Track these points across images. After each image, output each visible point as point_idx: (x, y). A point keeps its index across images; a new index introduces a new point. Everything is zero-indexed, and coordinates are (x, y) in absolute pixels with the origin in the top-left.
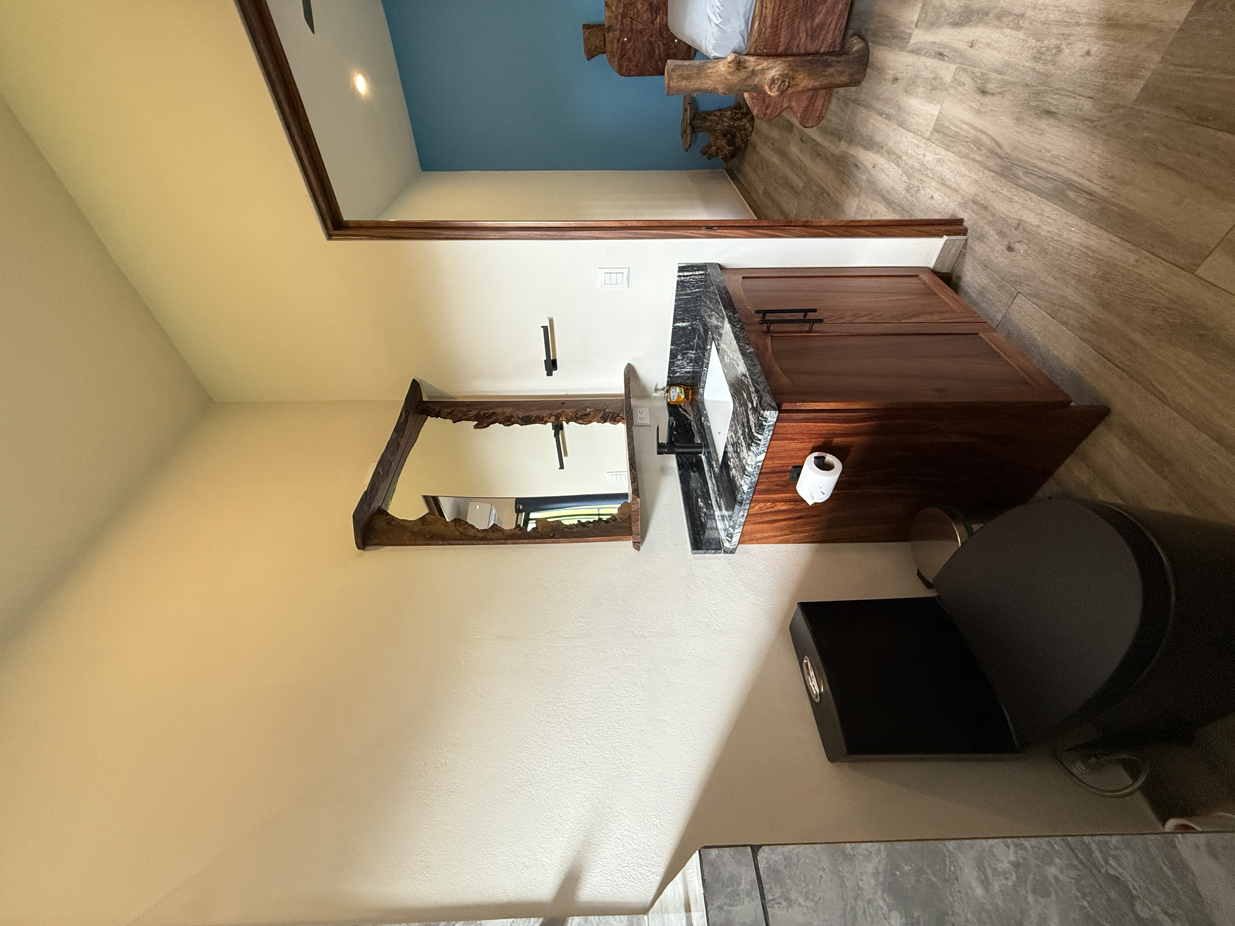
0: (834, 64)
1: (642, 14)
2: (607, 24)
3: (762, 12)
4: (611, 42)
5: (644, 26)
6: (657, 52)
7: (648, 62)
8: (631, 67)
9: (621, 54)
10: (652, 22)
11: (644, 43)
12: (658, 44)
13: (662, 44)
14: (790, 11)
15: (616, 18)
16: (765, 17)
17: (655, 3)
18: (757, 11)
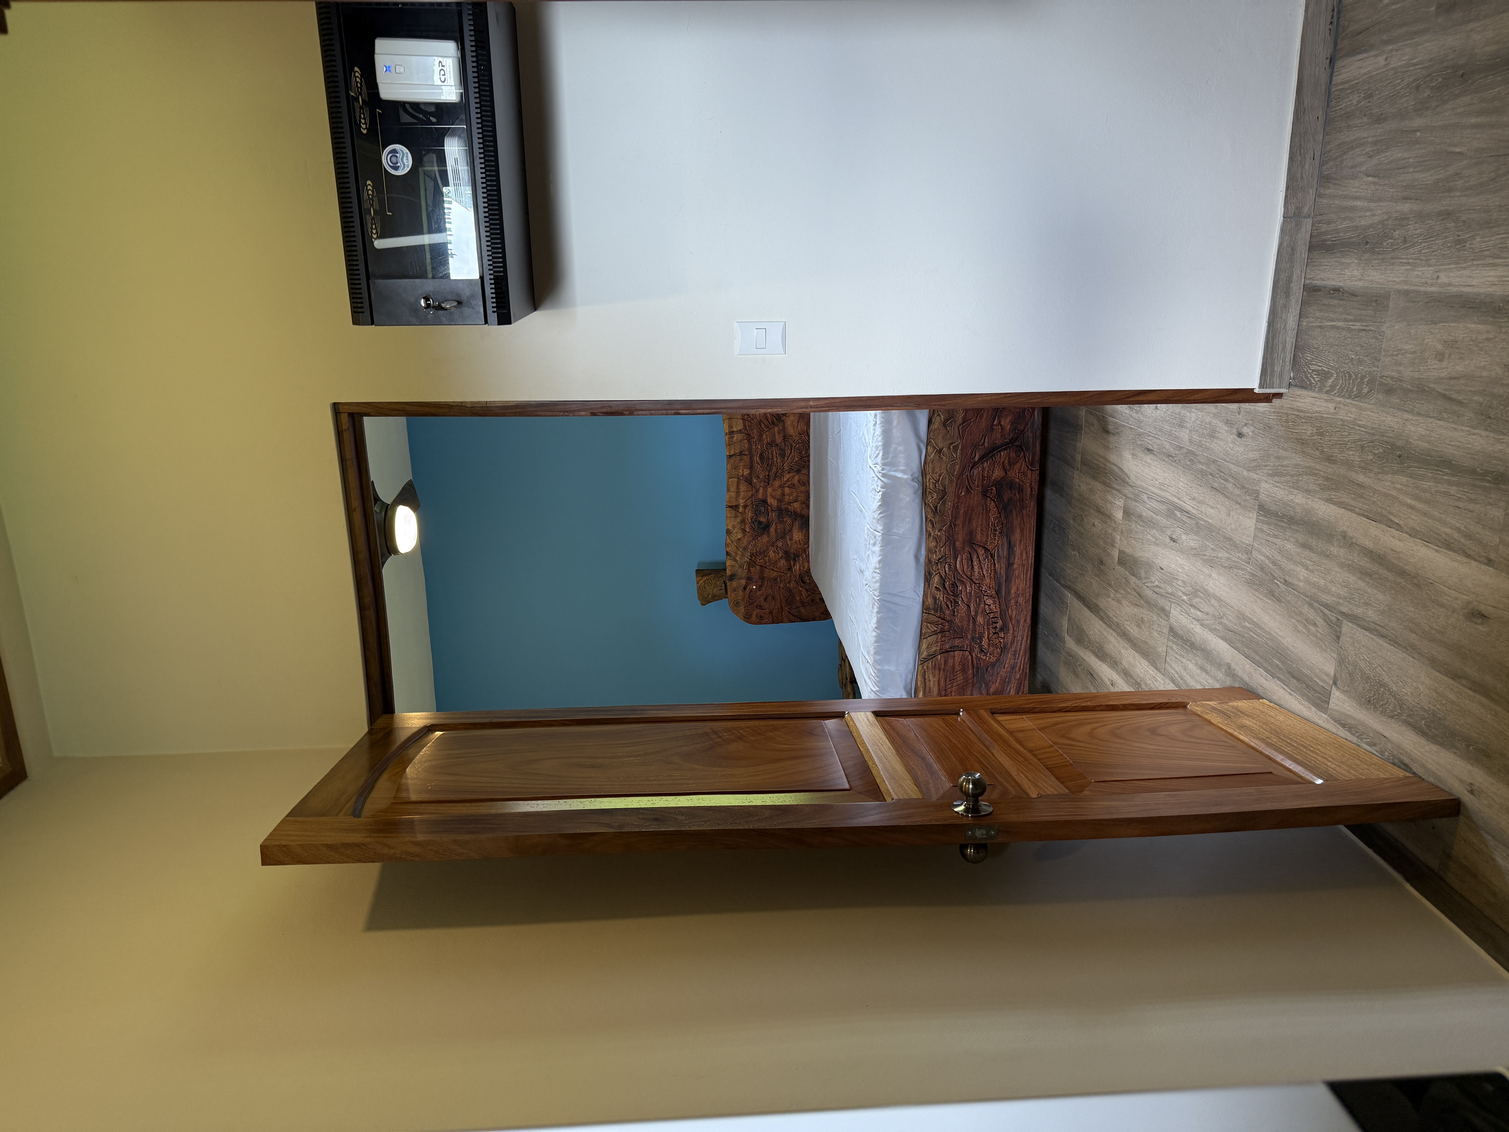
1: (776, 562)
2: (728, 572)
3: (925, 684)
4: (735, 590)
5: (780, 573)
6: (798, 598)
7: (786, 609)
8: (762, 615)
9: (749, 601)
10: (790, 569)
11: (779, 589)
12: (799, 590)
13: (804, 590)
14: (959, 682)
15: (741, 567)
16: (930, 688)
17: (792, 550)
18: (919, 683)
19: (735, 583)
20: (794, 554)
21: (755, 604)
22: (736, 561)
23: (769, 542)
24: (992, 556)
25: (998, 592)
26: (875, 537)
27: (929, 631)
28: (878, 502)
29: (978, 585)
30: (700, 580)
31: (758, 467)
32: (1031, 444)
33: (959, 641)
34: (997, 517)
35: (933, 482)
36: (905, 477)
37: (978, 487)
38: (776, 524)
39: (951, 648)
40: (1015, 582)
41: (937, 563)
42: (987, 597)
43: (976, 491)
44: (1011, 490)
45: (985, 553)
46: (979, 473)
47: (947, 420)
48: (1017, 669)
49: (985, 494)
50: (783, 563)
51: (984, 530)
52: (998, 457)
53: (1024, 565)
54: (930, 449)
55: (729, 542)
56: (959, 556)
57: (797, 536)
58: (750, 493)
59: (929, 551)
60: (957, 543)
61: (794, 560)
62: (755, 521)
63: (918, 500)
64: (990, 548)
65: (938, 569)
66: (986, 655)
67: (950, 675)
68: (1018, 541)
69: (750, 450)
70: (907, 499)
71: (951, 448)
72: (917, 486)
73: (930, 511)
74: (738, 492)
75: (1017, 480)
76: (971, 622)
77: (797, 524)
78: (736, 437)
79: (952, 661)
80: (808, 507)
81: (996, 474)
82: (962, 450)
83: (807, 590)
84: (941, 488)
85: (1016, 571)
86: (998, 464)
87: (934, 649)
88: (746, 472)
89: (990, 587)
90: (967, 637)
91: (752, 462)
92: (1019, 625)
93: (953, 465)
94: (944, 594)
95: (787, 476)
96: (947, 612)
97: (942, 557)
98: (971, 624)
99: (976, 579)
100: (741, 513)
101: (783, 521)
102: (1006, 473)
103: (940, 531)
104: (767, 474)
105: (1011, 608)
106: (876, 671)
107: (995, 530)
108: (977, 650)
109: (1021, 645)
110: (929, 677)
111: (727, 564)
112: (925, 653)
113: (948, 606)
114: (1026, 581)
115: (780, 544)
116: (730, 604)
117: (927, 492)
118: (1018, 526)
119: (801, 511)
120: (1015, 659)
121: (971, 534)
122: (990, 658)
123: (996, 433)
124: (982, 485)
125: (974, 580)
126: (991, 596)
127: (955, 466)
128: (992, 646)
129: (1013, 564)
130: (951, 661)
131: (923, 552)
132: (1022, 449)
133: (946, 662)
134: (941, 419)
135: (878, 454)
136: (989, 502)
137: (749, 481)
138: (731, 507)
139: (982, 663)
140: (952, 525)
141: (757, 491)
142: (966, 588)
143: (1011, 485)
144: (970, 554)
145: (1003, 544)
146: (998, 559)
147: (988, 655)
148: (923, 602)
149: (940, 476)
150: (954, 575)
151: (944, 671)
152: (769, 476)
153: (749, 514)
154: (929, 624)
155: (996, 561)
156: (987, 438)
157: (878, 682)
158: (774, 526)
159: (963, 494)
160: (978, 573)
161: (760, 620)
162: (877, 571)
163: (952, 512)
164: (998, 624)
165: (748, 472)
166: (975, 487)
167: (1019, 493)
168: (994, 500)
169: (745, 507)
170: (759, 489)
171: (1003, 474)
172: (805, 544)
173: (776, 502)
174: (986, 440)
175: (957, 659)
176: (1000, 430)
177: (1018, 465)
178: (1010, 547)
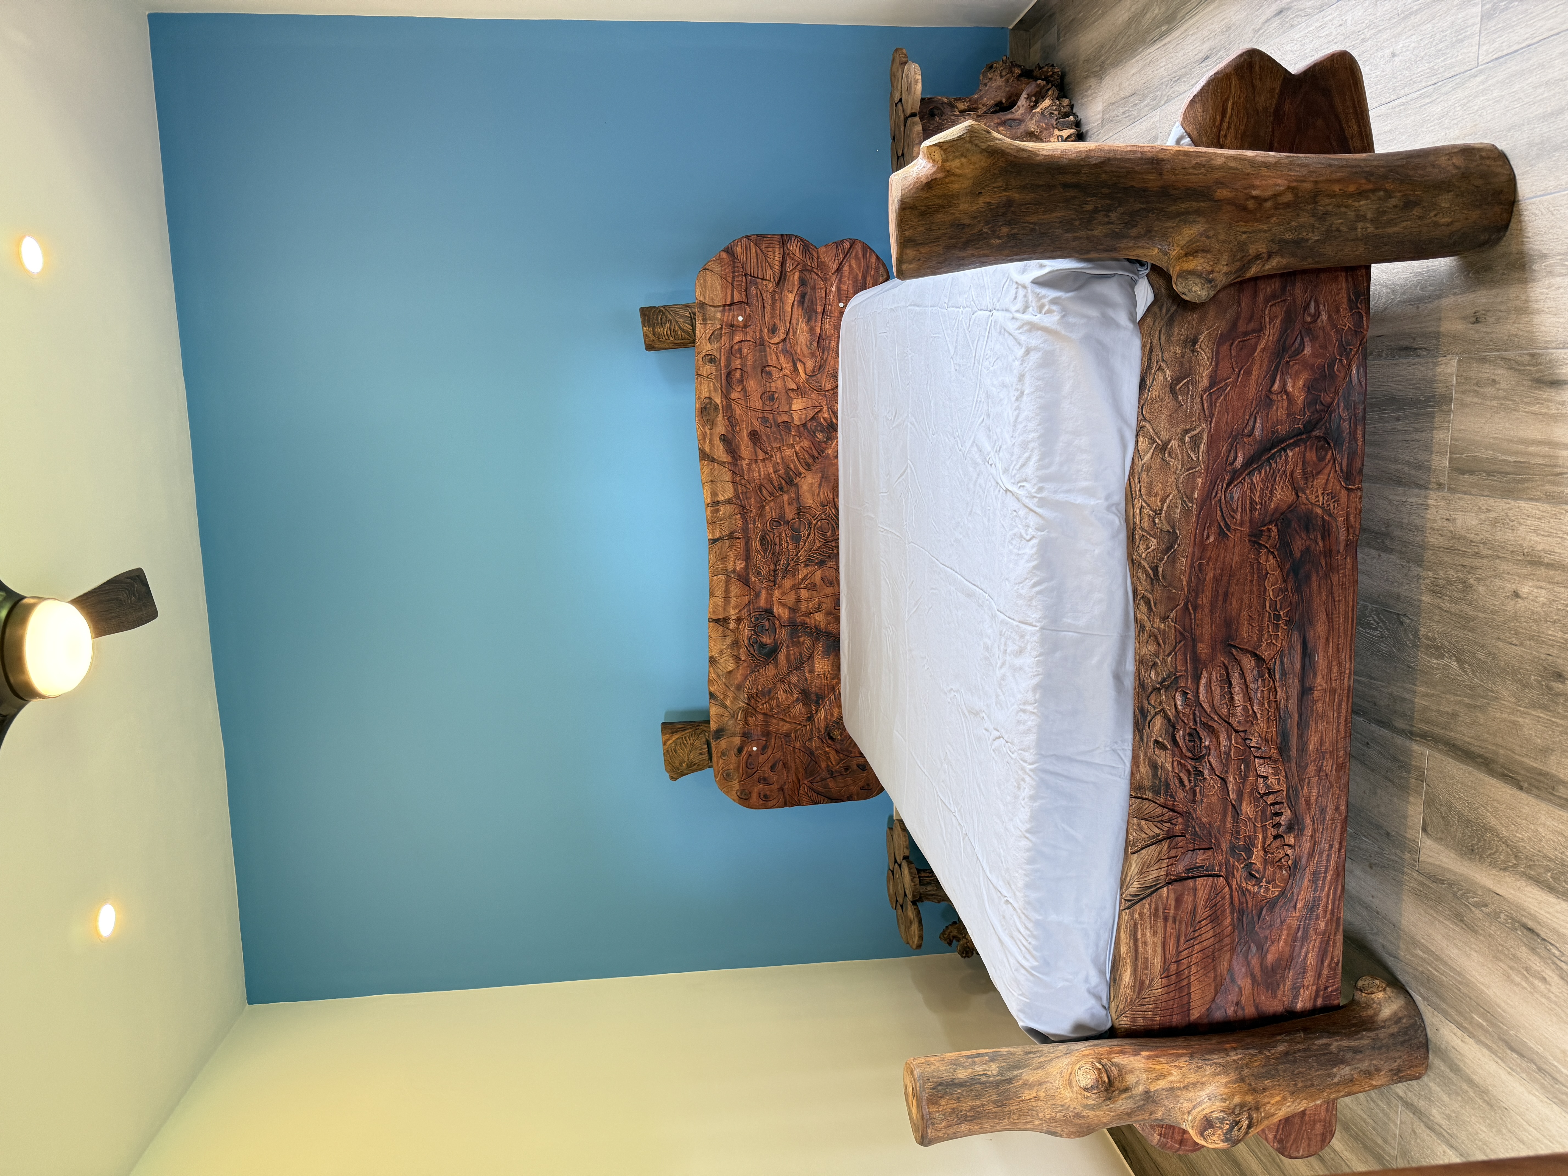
0: (1349, 1055)
1: (789, 707)
2: (713, 726)
3: (1136, 951)
4: (723, 754)
5: (795, 726)
6: (823, 765)
7: (806, 782)
8: (768, 793)
9: (747, 772)
10: (810, 718)
11: (794, 752)
12: (825, 752)
13: (833, 752)
14: (1205, 943)
15: (733, 716)
16: (1147, 959)
17: (814, 689)
18: (1123, 949)
19: (723, 743)
20: (817, 695)
21: (756, 776)
22: (724, 706)
23: (775, 676)
24: (1271, 673)
25: (1283, 749)
26: (1022, 636)
27: (1144, 836)
28: (1028, 561)
29: (1242, 734)
30: (668, 740)
31: (758, 558)
32: (1345, 434)
33: (1204, 856)
34: (1281, 589)
35: (1149, 515)
36: (1093, 502)
37: (1241, 525)
38: (788, 647)
39: (1188, 870)
40: (1317, 727)
41: (1159, 689)
42: (1261, 761)
43: (1238, 534)
44: (1308, 531)
45: (1257, 665)
46: (1244, 493)
47: (1177, 380)
48: (1320, 911)
49: (1255, 538)
50: (799, 709)
51: (1255, 616)
52: (1281, 461)
53: (1335, 691)
54: (1143, 443)
55: (714, 676)
56: (1205, 674)
57: (821, 665)
58: (746, 599)
59: (1141, 662)
60: (1201, 646)
61: (817, 704)
62: (755, 644)
63: (1120, 552)
64: (1265, 655)
65: (1160, 703)
66: (1258, 881)
67: (1186, 928)
68: (1323, 640)
69: (745, 530)
70: (1097, 552)
71: (1187, 439)
72: (1117, 521)
73: (1142, 576)
74: (727, 598)
75: (1319, 511)
76: (1229, 814)
77: (820, 646)
78: (724, 510)
79: (1192, 898)
80: (837, 619)
81: (1279, 496)
82: (1210, 445)
83: (837, 752)
84: (1167, 527)
85: (1319, 705)
86: (1281, 477)
87: (1154, 874)
88: (740, 565)
89: (1267, 741)
90: (1219, 845)
91: (748, 550)
92: (1324, 819)
93: (1191, 478)
94: (1174, 755)
95: (803, 572)
96: (1180, 794)
97: (1169, 676)
98: (1229, 819)
99: (1239, 722)
100: (732, 631)
101: (799, 642)
102: (1298, 496)
103: (1164, 619)
104: (772, 567)
105: (1309, 783)
106: (1030, 925)
107: (1278, 617)
108: (1240, 873)
109: (1328, 861)
110: (1144, 935)
111: (711, 713)
112: (1136, 884)
113: (1181, 781)
114: (1339, 724)
115: (794, 679)
116: (716, 777)
117: (1137, 538)
118: (1322, 608)
119: (826, 626)
120: (1315, 891)
121: (1229, 625)
122: (1267, 889)
123: (1277, 408)
124: (1251, 521)
125: (1235, 724)
126: (1270, 758)
127: (1194, 478)
128: (1272, 863)
129: (1311, 689)
130: (1188, 899)
131: (1130, 666)
132: (1329, 444)
133: (1178, 901)
134: (1165, 378)
135: (1029, 458)
136: (1264, 557)
137: (744, 580)
138: (716, 621)
139: (1250, 900)
140: (1191, 606)
141: (757, 595)
142: (1219, 743)
143: (1307, 522)
144: (1227, 669)
145: (1291, 648)
146: (1281, 679)
147: (1264, 884)
148: (1132, 774)
149: (1163, 501)
150: (1194, 714)
151: (1174, 921)
152: (775, 571)
153: (745, 632)
154: (1143, 822)
155: (1277, 684)
156: (1259, 418)
157: (1036, 948)
158: (784, 650)
159: (1212, 539)
160: (1243, 709)
161: (765, 802)
162: (1030, 708)
163: (1190, 578)
164: (1283, 818)
165: (742, 566)
166: (1235, 524)
167: (1323, 538)
168: (1273, 553)
169: (739, 620)
170: (760, 592)
171: (1291, 497)
172: (833, 679)
173: (787, 612)
174: (1258, 424)
175: (1203, 895)
176: (1285, 403)
177: (1320, 481)
178: (1307, 653)
